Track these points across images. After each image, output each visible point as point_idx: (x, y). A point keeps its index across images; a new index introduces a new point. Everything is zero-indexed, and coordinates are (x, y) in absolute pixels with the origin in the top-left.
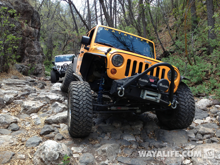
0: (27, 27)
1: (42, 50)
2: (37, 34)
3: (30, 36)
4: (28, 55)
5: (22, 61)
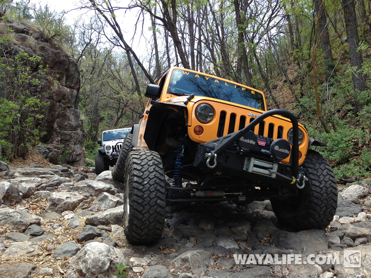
0: (59, 87)
1: (82, 123)
2: (74, 98)
3: (63, 100)
4: (59, 131)
5: (48, 140)
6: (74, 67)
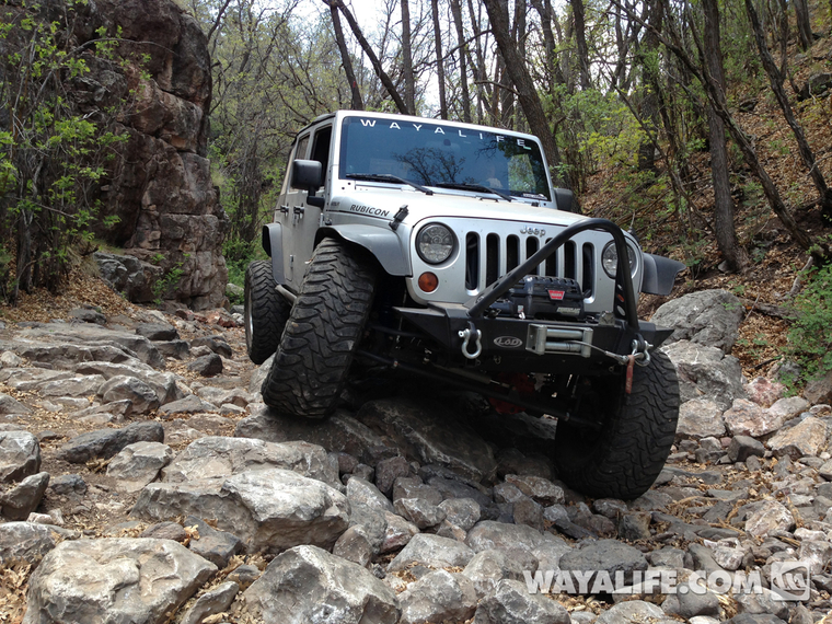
0: (154, 92)
2: (195, 125)
3: (165, 131)
4: (157, 213)
6: (196, 41)
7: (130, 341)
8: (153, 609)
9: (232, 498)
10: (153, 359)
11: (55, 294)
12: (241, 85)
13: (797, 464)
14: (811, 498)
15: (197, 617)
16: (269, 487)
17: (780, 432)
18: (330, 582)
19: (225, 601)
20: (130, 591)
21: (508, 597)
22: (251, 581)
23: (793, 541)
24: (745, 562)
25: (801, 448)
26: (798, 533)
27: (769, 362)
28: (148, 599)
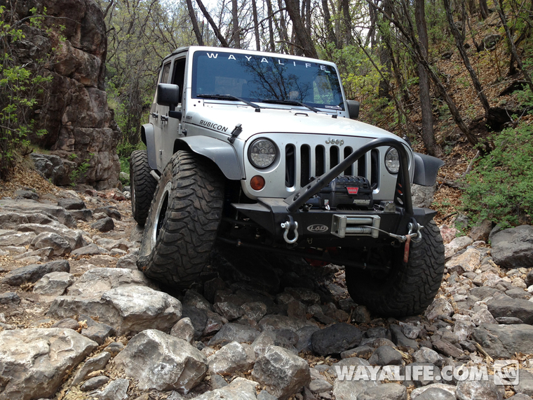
0: (69, 49)
1: (113, 114)
4: (72, 127)
5: (54, 144)
6: (96, 15)
7: (53, 210)
8: (58, 369)
9: (107, 303)
10: (68, 222)
11: (5, 181)
12: (128, 42)
13: (461, 277)
14: (466, 296)
15: (84, 373)
16: (130, 296)
17: (453, 258)
18: (165, 350)
19: (102, 363)
20: (43, 358)
21: (272, 355)
22: (118, 352)
23: (451, 321)
24: (421, 335)
25: (464, 267)
26: (454, 317)
27: (450, 216)
28: (55, 362)
